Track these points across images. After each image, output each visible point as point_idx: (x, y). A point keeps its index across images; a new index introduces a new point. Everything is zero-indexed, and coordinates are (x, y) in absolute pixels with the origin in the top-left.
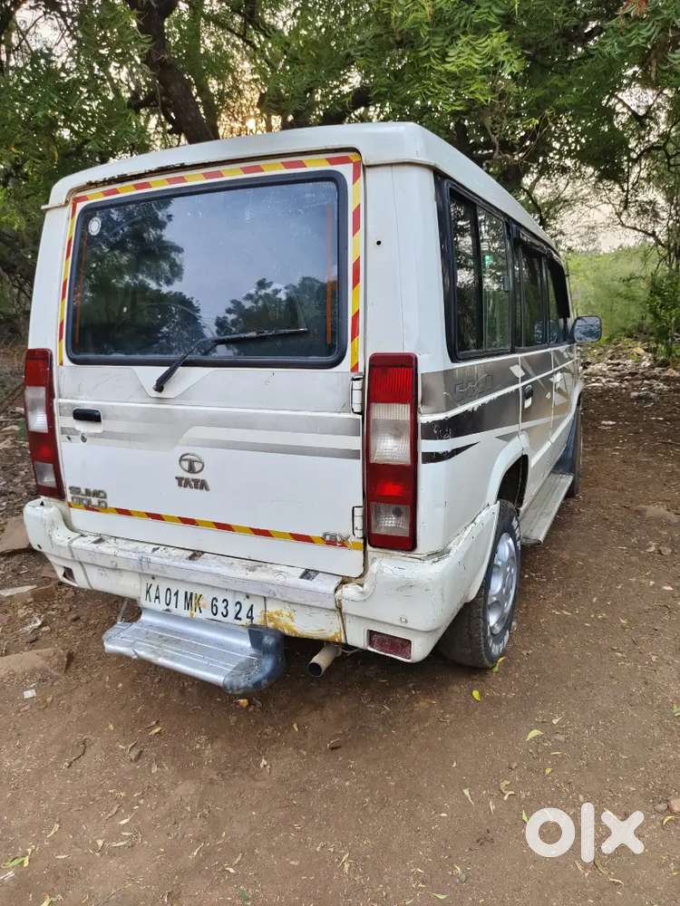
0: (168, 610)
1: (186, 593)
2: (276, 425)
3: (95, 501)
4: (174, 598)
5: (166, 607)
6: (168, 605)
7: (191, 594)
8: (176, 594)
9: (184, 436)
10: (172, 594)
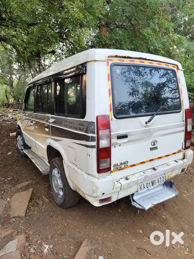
0: (148, 189)
1: (152, 181)
2: (172, 127)
3: (123, 166)
4: (149, 185)
5: (147, 189)
6: (147, 188)
7: (153, 181)
8: (149, 183)
9: (153, 135)
10: (148, 184)
